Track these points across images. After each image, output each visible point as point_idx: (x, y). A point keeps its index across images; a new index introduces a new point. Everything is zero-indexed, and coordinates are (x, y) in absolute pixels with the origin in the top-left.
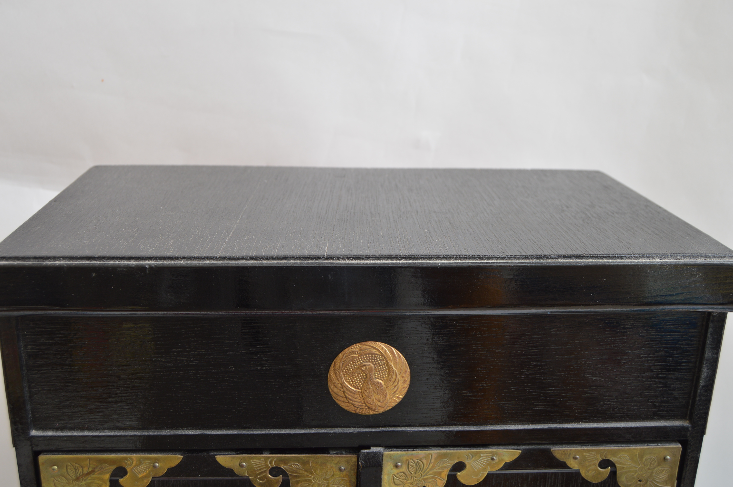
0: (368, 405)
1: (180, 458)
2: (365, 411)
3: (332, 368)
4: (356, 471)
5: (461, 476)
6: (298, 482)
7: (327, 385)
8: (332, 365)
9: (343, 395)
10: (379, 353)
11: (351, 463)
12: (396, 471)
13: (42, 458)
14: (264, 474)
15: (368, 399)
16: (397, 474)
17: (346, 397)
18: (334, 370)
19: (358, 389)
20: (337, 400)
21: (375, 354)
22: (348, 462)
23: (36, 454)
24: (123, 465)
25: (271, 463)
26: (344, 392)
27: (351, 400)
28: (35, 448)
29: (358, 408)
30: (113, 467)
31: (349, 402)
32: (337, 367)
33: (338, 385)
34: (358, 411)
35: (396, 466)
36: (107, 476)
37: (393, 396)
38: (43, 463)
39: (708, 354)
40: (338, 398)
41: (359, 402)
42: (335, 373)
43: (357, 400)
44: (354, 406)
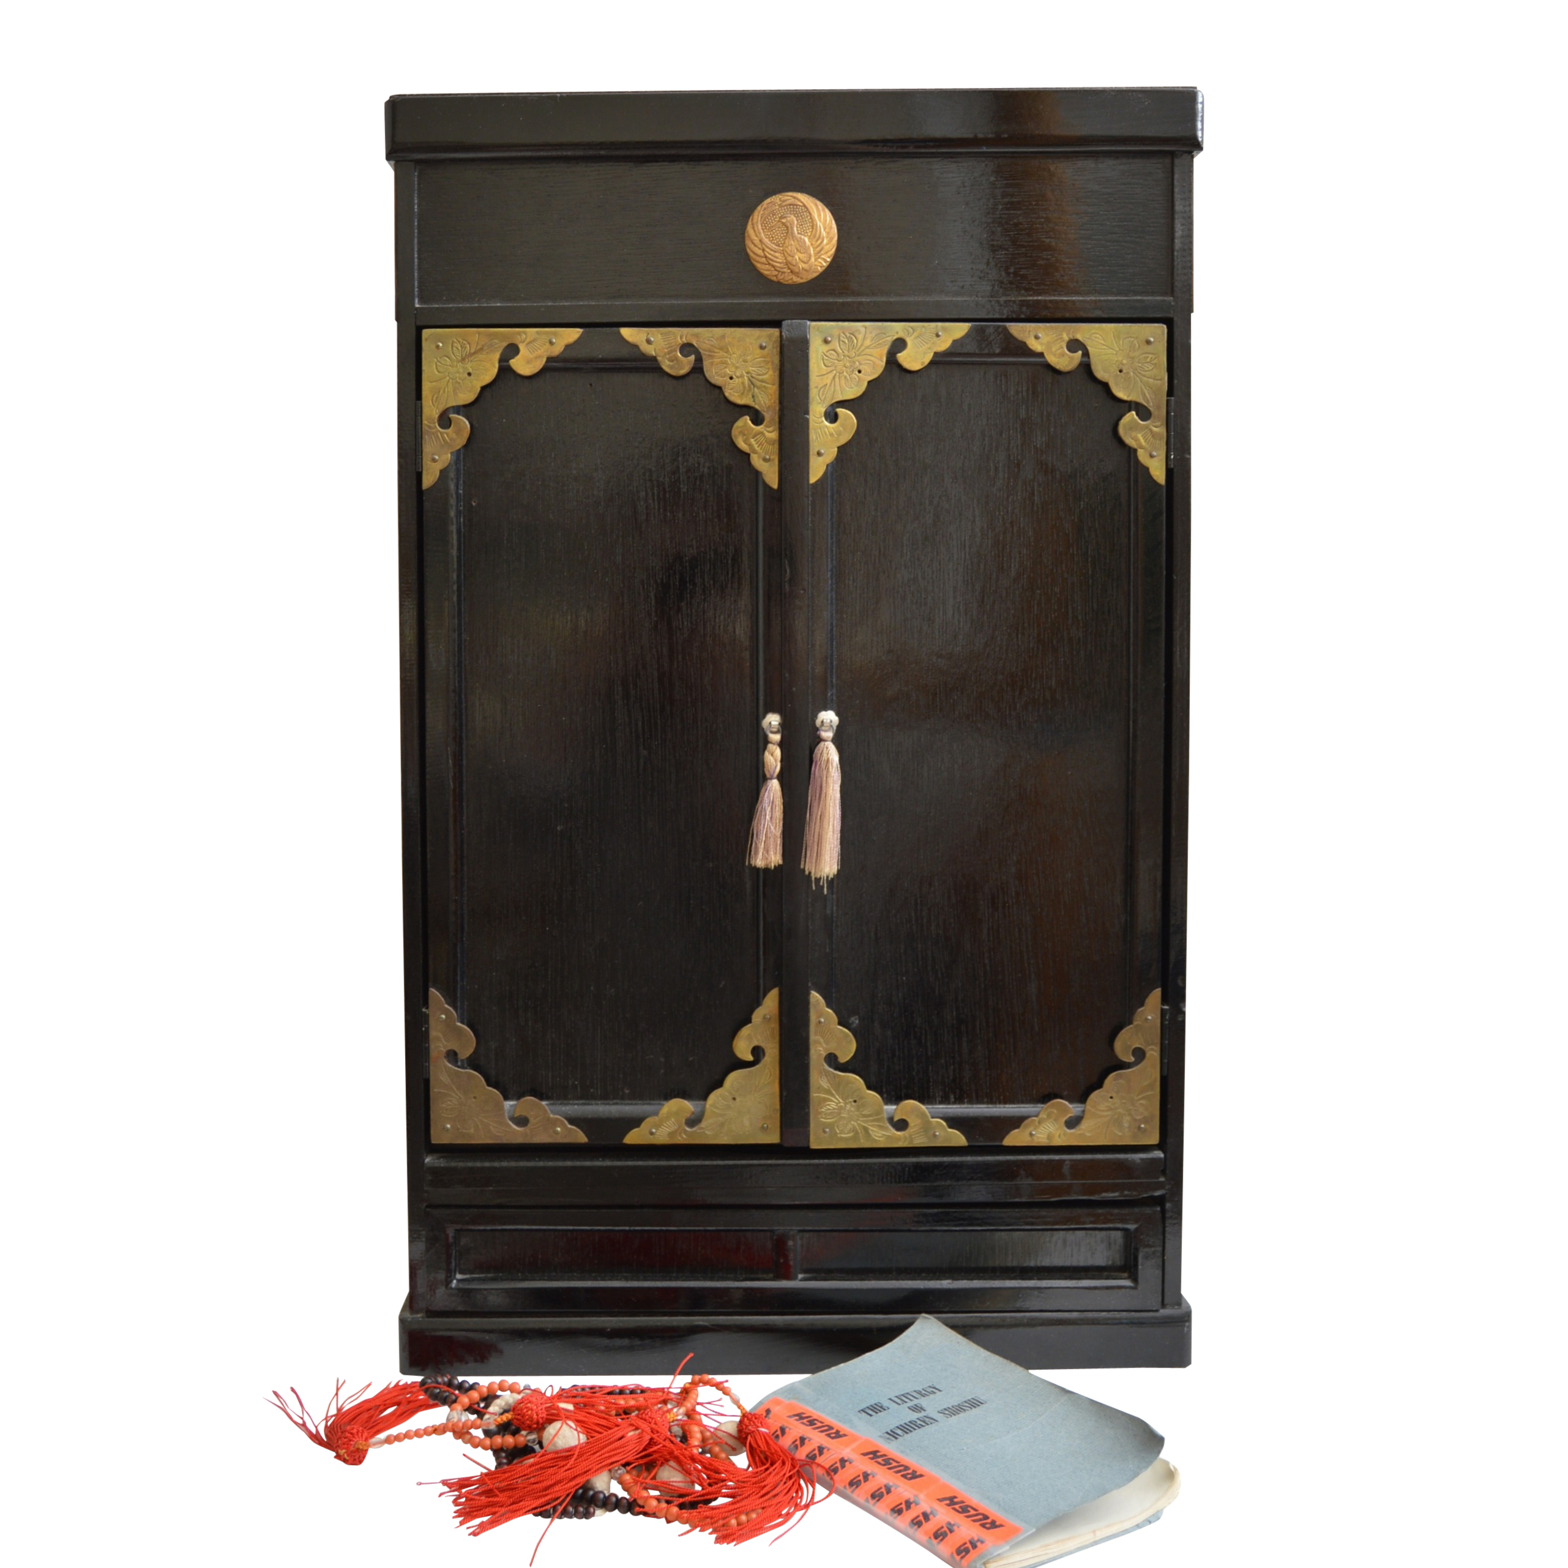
0: (791, 267)
1: (578, 332)
2: (789, 278)
3: (750, 223)
4: (779, 349)
5: (903, 358)
6: (712, 363)
7: (744, 241)
8: (750, 220)
9: (762, 254)
10: (801, 204)
11: (774, 339)
12: (825, 348)
13: (426, 333)
14: (674, 353)
15: (789, 259)
16: (827, 352)
17: (766, 257)
18: (753, 224)
19: (779, 246)
20: (756, 261)
21: (797, 205)
22: (770, 336)
23: (419, 330)
24: (516, 342)
25: (681, 338)
26: (763, 250)
27: (772, 260)
28: (419, 323)
29: (779, 271)
30: (505, 344)
31: (769, 264)
32: (755, 220)
33: (757, 241)
34: (780, 277)
35: (826, 342)
36: (497, 356)
37: (819, 258)
38: (426, 339)
39: (1178, 207)
40: (758, 258)
41: (780, 263)
42: (753, 228)
43: (778, 260)
44: (776, 270)
